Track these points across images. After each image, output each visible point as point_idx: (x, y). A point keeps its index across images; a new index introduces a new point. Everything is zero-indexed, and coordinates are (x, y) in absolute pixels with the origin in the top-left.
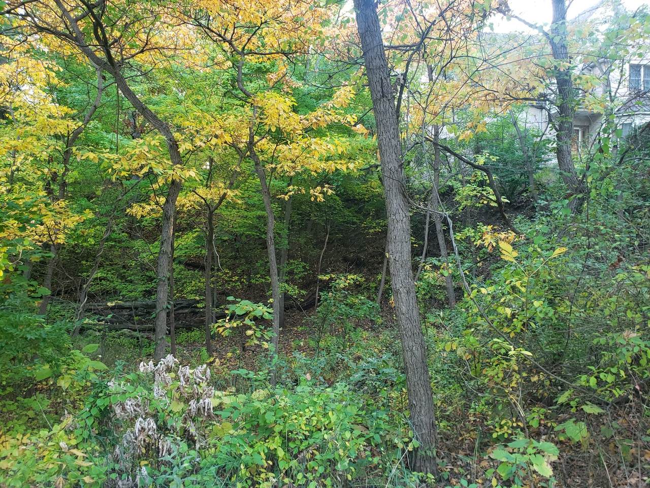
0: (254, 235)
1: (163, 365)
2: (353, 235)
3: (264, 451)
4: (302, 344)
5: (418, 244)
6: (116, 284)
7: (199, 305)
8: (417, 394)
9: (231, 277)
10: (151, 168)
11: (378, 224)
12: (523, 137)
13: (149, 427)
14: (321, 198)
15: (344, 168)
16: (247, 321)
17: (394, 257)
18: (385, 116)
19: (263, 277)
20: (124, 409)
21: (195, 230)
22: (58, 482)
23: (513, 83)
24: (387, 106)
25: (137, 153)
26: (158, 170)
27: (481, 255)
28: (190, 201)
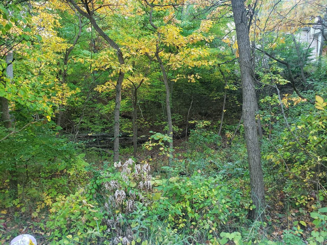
0: (155, 101)
1: (127, 164)
2: (204, 101)
3: (180, 208)
4: (180, 155)
5: (240, 105)
6: (89, 125)
7: (130, 136)
8: (256, 181)
9: (144, 122)
10: (110, 65)
11: (218, 95)
12: (298, 47)
13: (122, 194)
14: (193, 81)
15: (206, 64)
16: (160, 143)
17: (246, 110)
18: (242, 33)
19: (160, 122)
20: (109, 185)
21: (127, 98)
22: (82, 219)
23: (304, 15)
24: (244, 27)
25: (103, 58)
26: (114, 67)
27: (273, 111)
28: (125, 84)
